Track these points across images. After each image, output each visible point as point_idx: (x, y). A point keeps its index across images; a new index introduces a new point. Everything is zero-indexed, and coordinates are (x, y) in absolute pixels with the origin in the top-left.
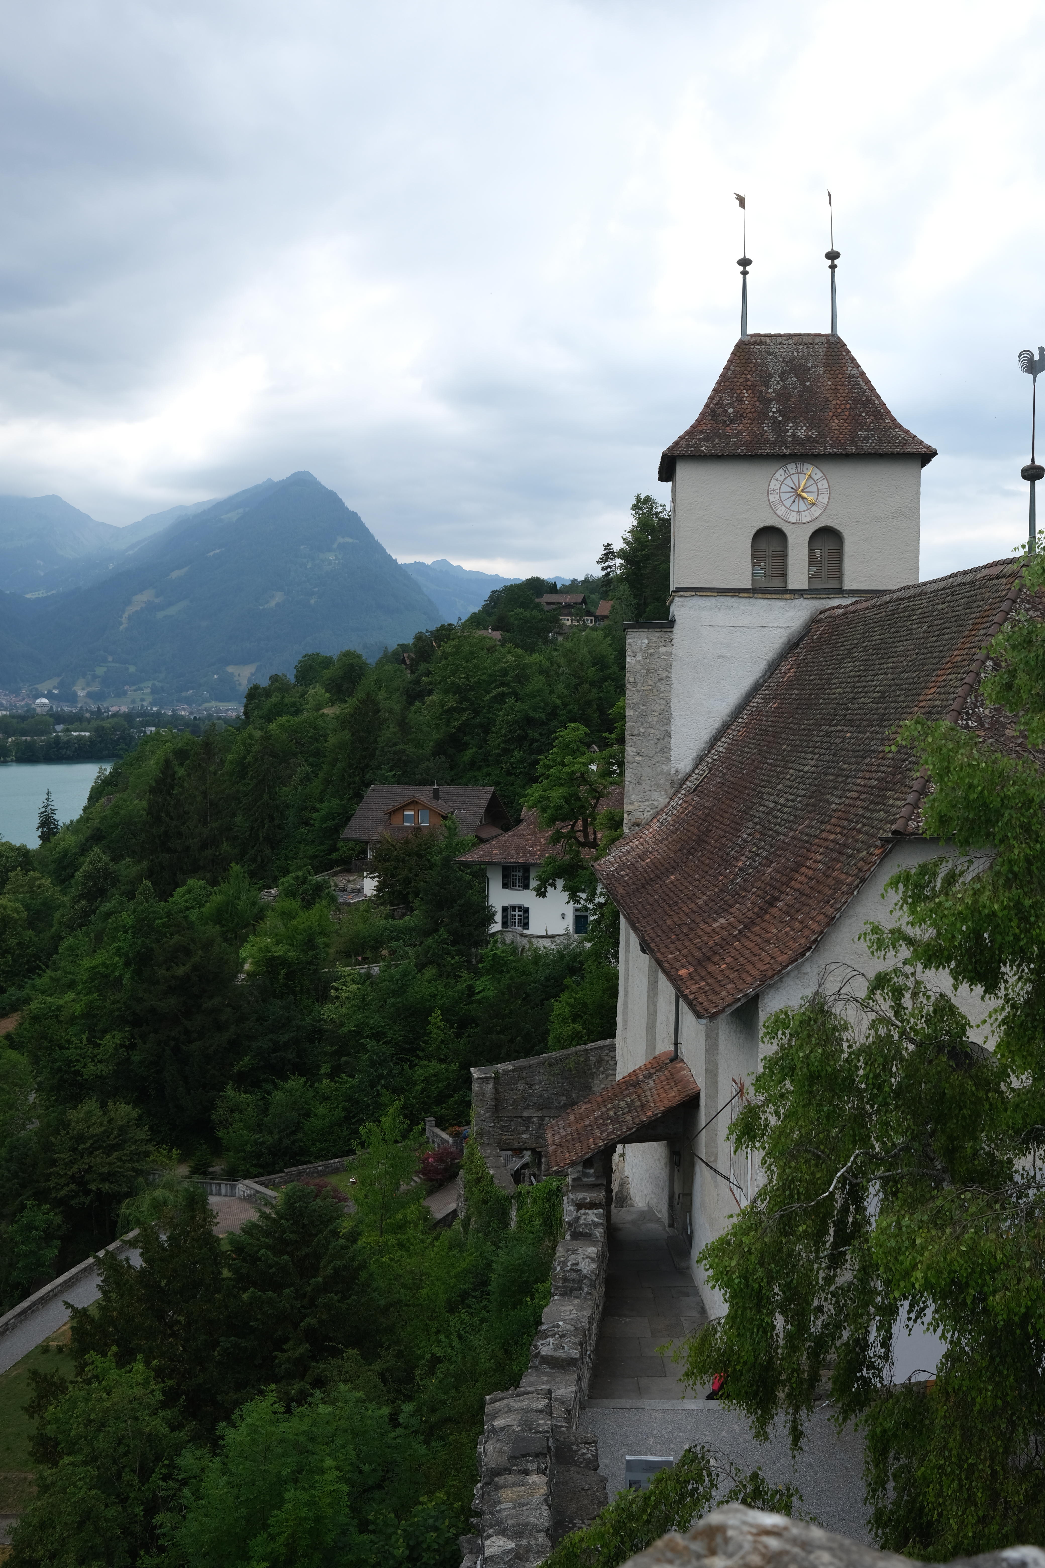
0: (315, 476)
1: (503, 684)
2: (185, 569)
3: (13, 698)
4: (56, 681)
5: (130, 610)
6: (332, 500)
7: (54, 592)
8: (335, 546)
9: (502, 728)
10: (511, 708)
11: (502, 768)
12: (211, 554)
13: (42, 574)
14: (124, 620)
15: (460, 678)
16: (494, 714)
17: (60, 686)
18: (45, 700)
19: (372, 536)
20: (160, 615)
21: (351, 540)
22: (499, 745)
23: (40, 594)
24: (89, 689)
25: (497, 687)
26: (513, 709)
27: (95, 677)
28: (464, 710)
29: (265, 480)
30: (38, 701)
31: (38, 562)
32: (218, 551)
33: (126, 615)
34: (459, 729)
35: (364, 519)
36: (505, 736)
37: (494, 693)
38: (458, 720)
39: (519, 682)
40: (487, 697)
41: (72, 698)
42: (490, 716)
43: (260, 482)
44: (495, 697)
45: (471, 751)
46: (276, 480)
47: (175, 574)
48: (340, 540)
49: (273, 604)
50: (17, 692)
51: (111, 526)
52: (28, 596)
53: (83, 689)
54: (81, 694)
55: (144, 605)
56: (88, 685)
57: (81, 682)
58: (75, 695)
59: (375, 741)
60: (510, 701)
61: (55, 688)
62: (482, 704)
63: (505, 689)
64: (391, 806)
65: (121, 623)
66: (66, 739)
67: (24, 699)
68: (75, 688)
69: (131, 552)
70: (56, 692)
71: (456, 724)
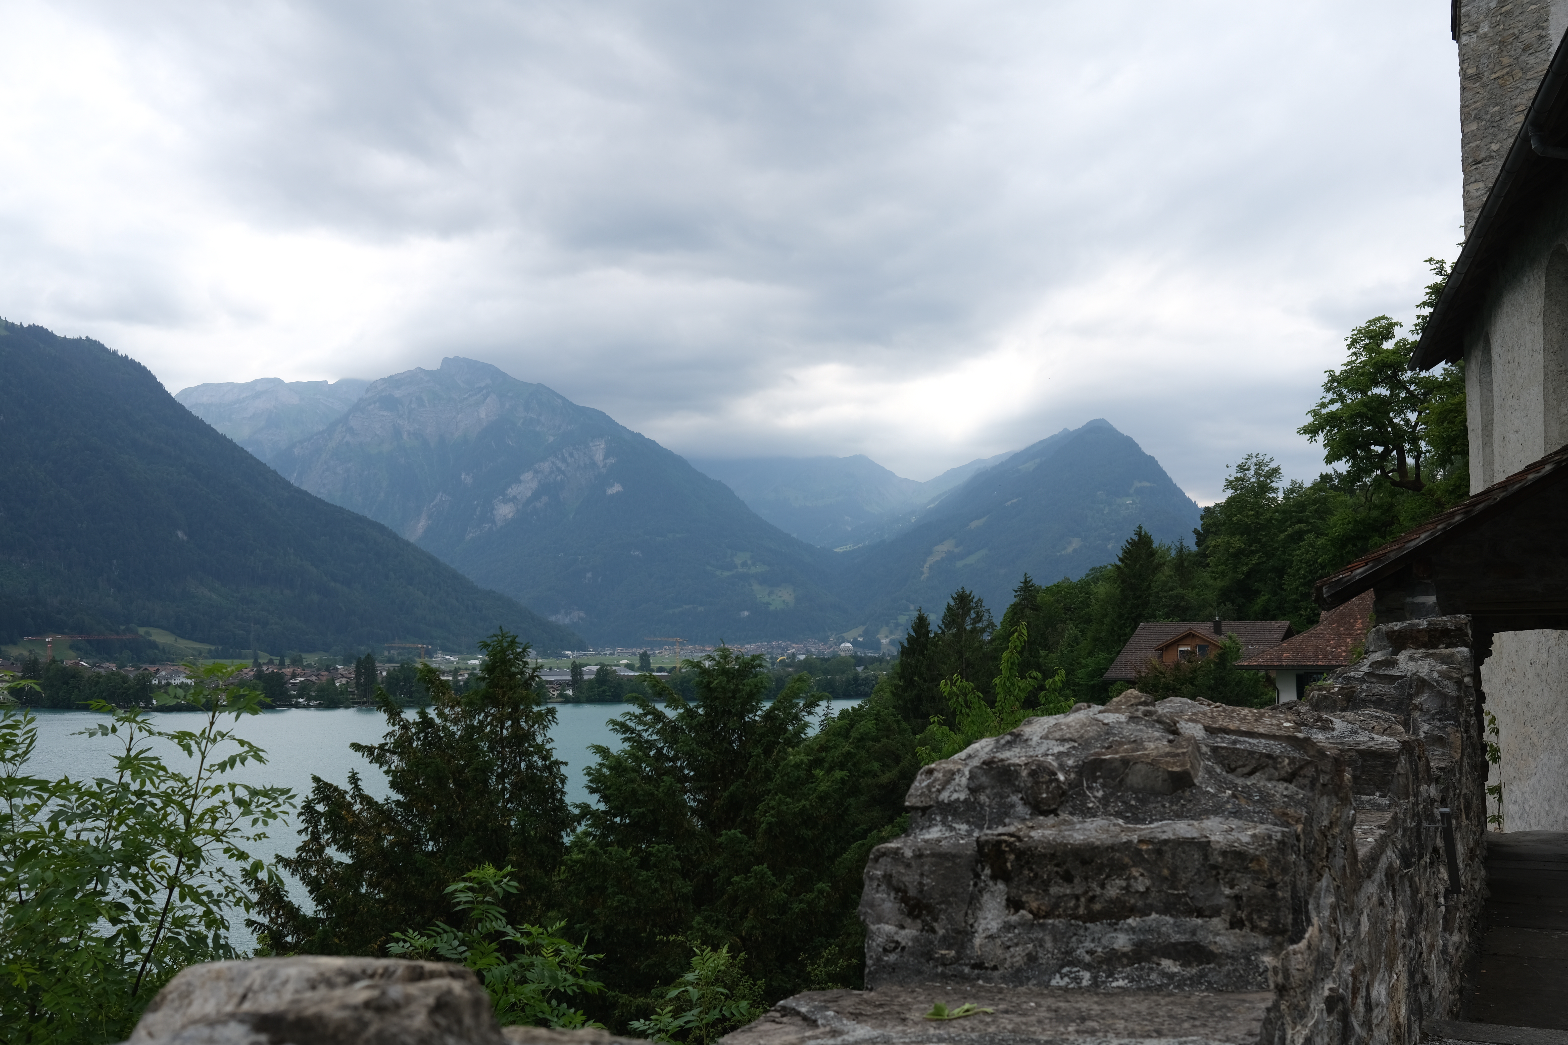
0: (1111, 423)
1: (1300, 521)
2: (984, 520)
3: (821, 647)
4: (861, 629)
5: (931, 560)
6: (1129, 445)
7: (860, 545)
8: (1132, 491)
9: (1299, 569)
10: (1311, 545)
11: (1301, 615)
12: (1009, 503)
13: (849, 529)
14: (925, 570)
15: (1248, 517)
16: (1289, 555)
17: (865, 634)
18: (849, 645)
19: (1170, 480)
20: (959, 564)
21: (1148, 484)
22: (1297, 589)
23: (848, 547)
24: (892, 637)
25: (1294, 524)
26: (1313, 547)
27: (897, 625)
28: (1253, 552)
29: (1061, 430)
30: (842, 645)
31: (846, 518)
32: (1015, 500)
33: (927, 565)
34: (1248, 575)
35: (1160, 463)
36: (1305, 577)
37: (1290, 530)
38: (1247, 564)
39: (1321, 518)
40: (1282, 536)
41: (877, 645)
42: (1287, 557)
43: (1057, 433)
44: (1291, 536)
45: (1263, 598)
46: (1071, 429)
47: (974, 525)
48: (1137, 484)
49: (1070, 550)
50: (825, 640)
51: (913, 481)
52: (836, 550)
53: (887, 637)
54: (884, 641)
55: (944, 555)
56: (891, 633)
57: (884, 630)
58: (878, 642)
59: (1149, 587)
60: (1310, 537)
61: (860, 636)
62: (1276, 545)
63: (1302, 525)
64: (1164, 640)
65: (922, 573)
66: (864, 676)
67: (831, 647)
68: (878, 636)
69: (932, 506)
70: (861, 639)
71: (1245, 568)
